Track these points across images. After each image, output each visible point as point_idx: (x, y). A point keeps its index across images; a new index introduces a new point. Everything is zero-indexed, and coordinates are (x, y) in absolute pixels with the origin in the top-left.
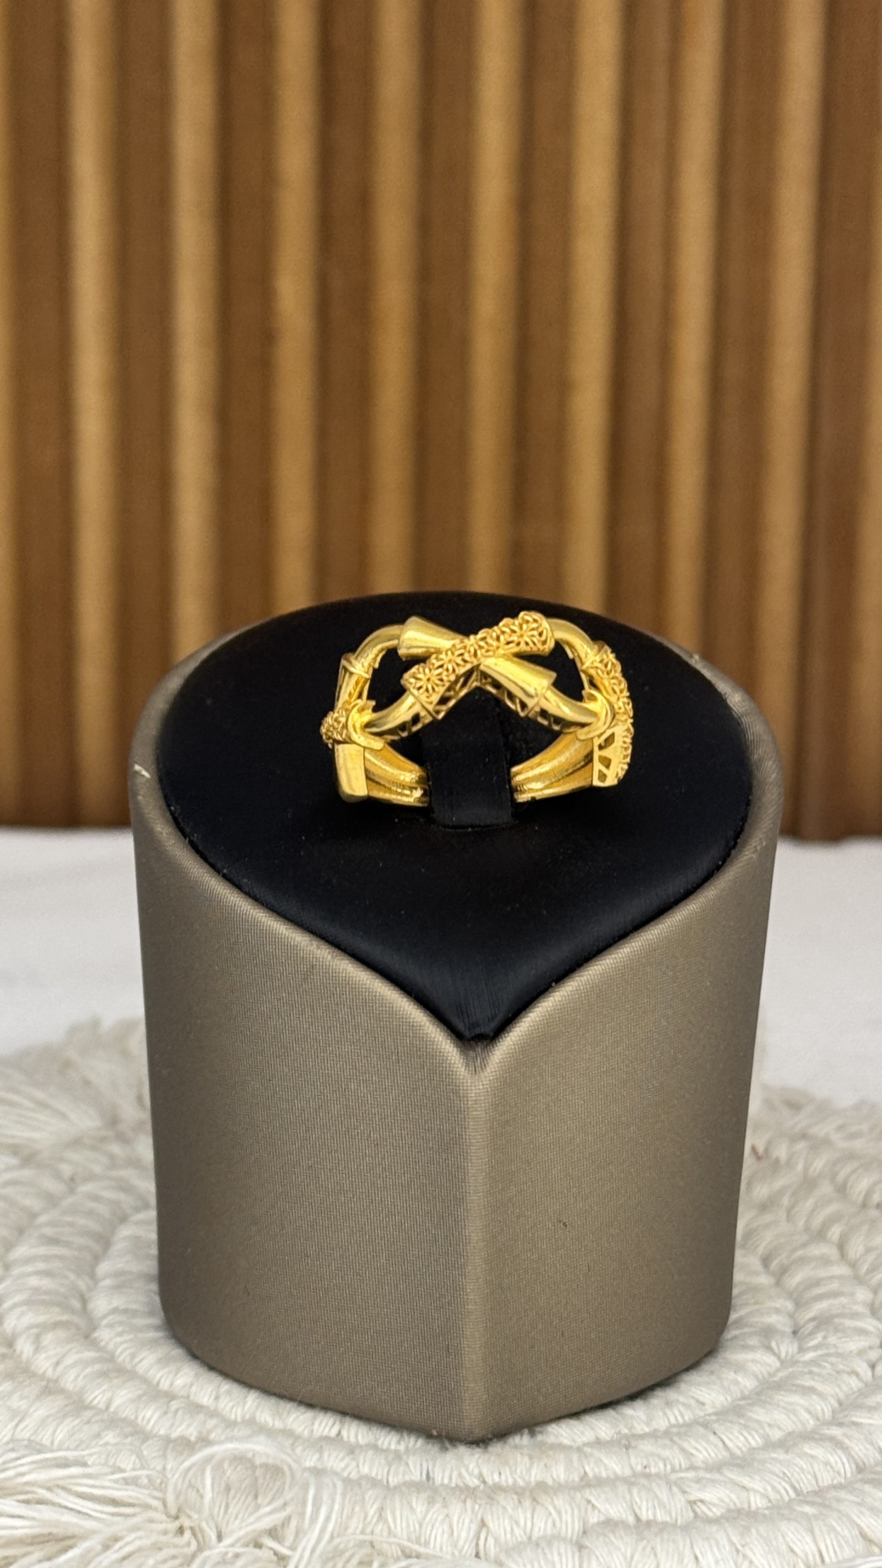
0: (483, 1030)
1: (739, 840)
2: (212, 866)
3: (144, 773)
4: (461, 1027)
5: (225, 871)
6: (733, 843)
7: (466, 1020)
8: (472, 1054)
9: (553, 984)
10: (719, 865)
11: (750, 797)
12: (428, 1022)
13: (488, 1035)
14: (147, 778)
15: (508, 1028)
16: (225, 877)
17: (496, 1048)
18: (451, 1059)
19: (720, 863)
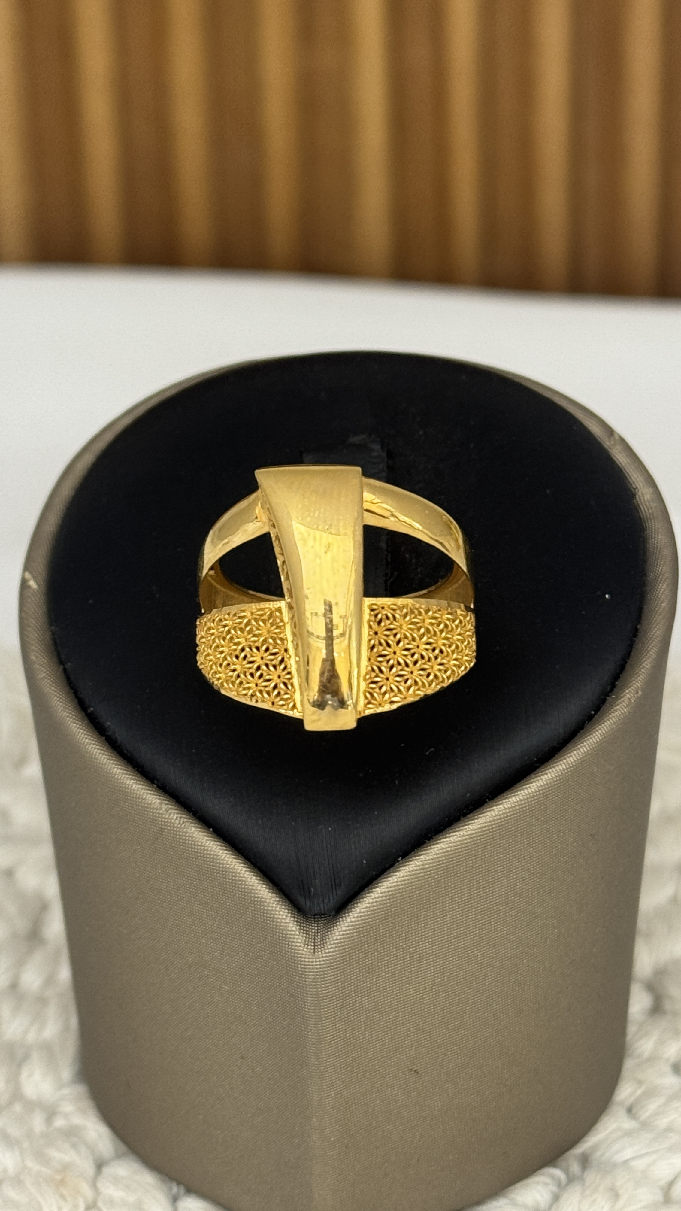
1: (617, 683)
3: (32, 583)
4: (301, 900)
5: (92, 709)
6: (609, 689)
8: (313, 928)
9: (400, 858)
10: (591, 714)
11: (638, 627)
13: (331, 912)
14: (33, 590)
15: (350, 906)
17: (335, 928)
18: (290, 938)
19: (593, 712)
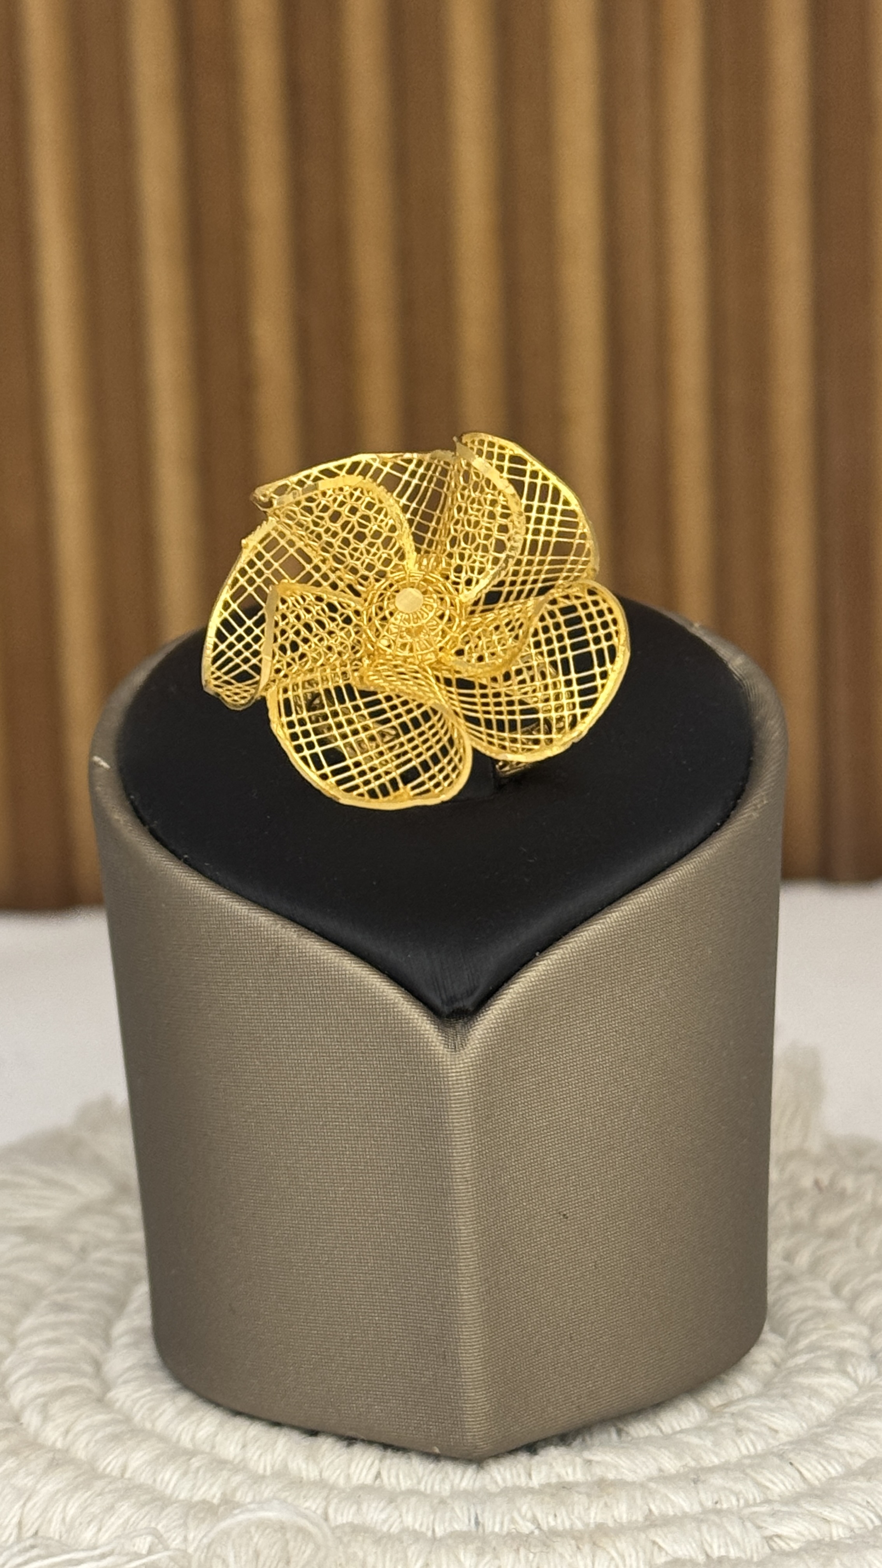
0: (462, 1006)
1: (739, 801)
2: (173, 852)
3: (102, 764)
4: (437, 1002)
5: (186, 856)
6: (732, 804)
7: (444, 996)
8: (451, 1031)
9: (537, 954)
10: (717, 826)
11: (751, 759)
12: (402, 999)
13: (467, 1010)
14: (104, 769)
15: (489, 1001)
16: (186, 862)
17: (476, 1024)
18: (429, 1038)
19: (719, 824)
